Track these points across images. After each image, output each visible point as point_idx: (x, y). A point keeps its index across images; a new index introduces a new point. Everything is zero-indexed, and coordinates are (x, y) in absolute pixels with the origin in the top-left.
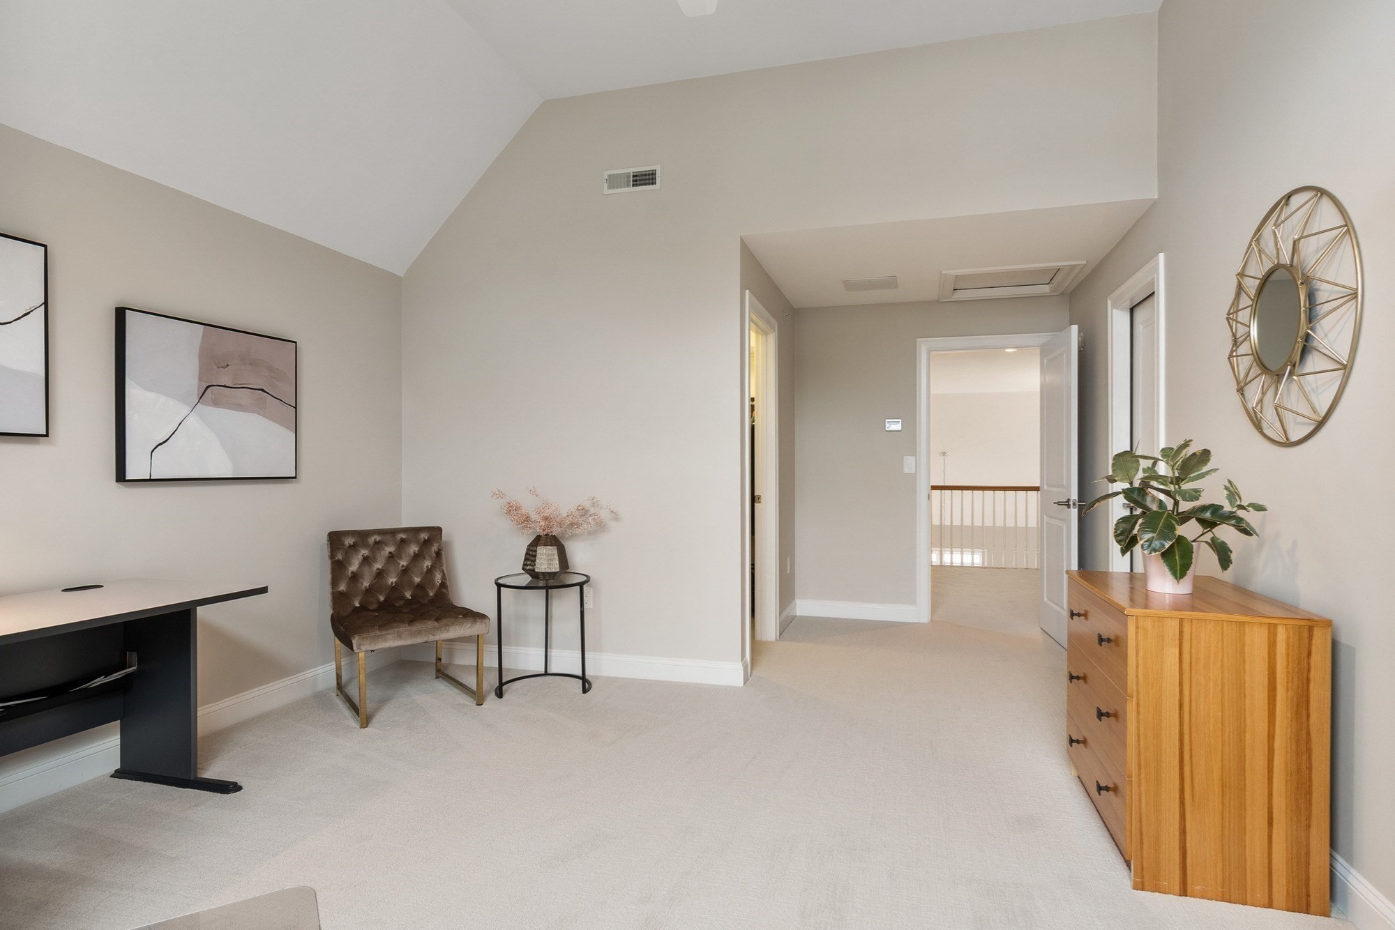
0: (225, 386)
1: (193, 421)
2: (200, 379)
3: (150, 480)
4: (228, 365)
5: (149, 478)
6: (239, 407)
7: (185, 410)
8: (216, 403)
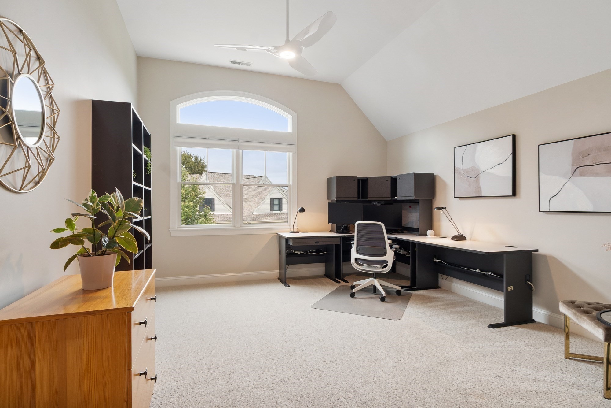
0: (587, 166)
1: (569, 185)
2: (573, 165)
3: (549, 211)
4: (589, 155)
5: (548, 210)
6: (597, 175)
7: (565, 181)
8: (582, 175)
